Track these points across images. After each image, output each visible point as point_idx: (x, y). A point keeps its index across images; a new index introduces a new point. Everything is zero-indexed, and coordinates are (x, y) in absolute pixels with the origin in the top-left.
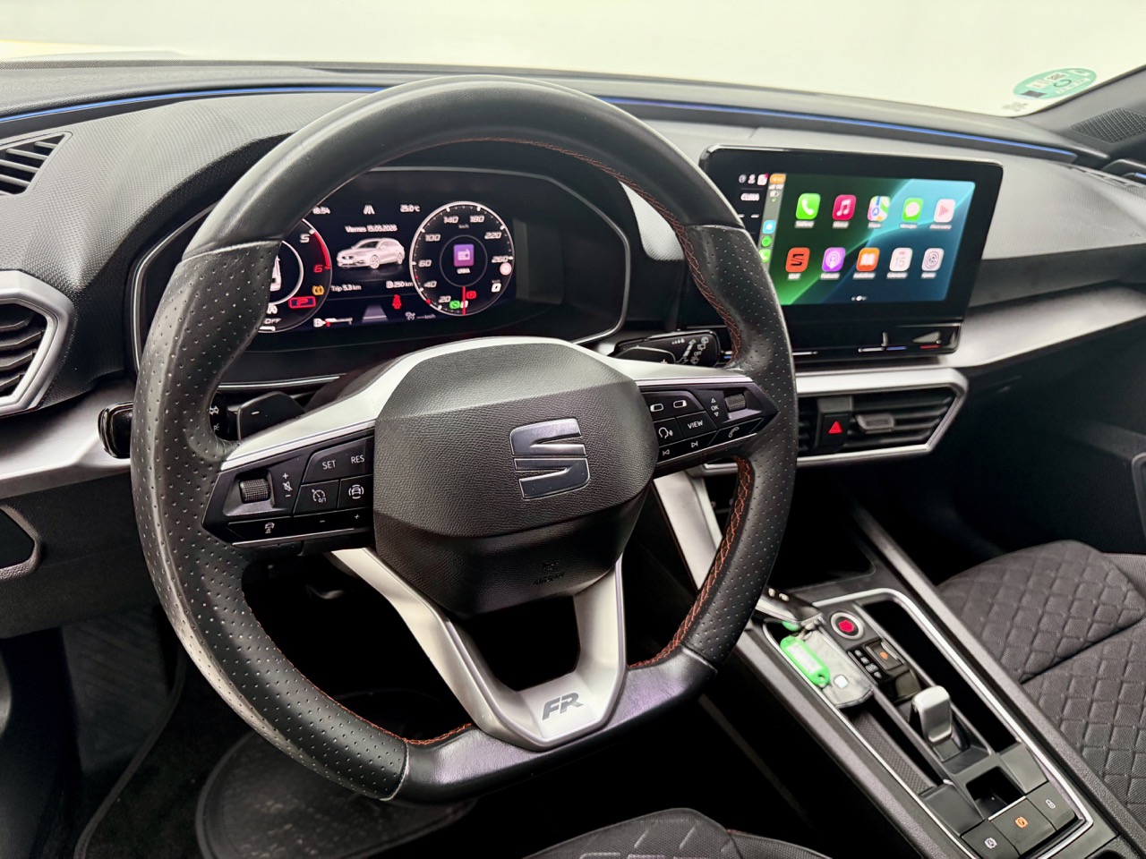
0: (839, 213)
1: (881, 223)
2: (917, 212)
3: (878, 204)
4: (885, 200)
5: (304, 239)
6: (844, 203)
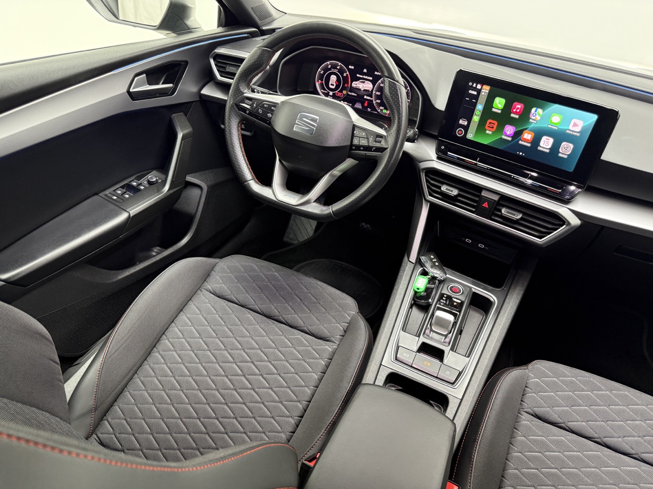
0: (514, 110)
1: (537, 121)
2: (558, 121)
3: (536, 111)
4: (540, 111)
5: (345, 75)
6: (518, 106)
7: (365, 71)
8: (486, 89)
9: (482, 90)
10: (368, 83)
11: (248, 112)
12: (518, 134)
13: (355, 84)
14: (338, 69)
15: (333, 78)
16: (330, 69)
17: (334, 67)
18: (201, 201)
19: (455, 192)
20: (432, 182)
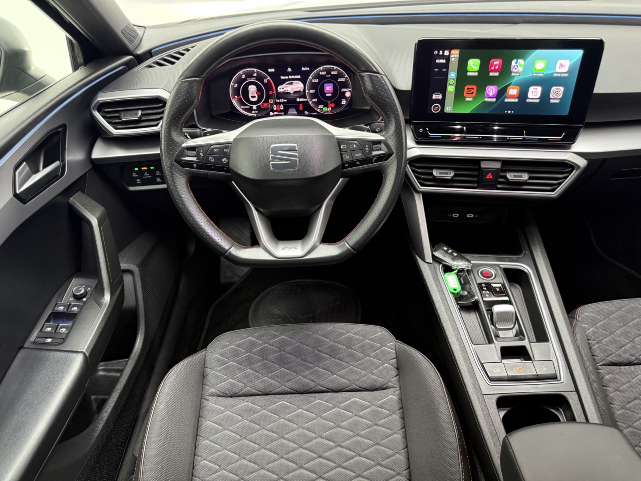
0: (493, 68)
1: (520, 73)
2: (542, 68)
3: (516, 63)
4: (521, 61)
5: (266, 81)
6: (495, 63)
7: (289, 70)
8: (455, 54)
9: (451, 56)
10: (297, 83)
11: (195, 166)
12: (502, 93)
13: (281, 89)
14: (254, 77)
15: (252, 89)
16: (245, 79)
17: (249, 75)
18: (138, 288)
19: (450, 174)
20: (419, 171)
